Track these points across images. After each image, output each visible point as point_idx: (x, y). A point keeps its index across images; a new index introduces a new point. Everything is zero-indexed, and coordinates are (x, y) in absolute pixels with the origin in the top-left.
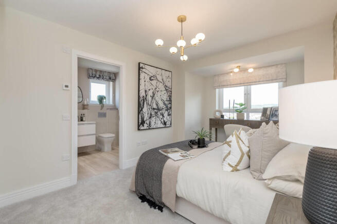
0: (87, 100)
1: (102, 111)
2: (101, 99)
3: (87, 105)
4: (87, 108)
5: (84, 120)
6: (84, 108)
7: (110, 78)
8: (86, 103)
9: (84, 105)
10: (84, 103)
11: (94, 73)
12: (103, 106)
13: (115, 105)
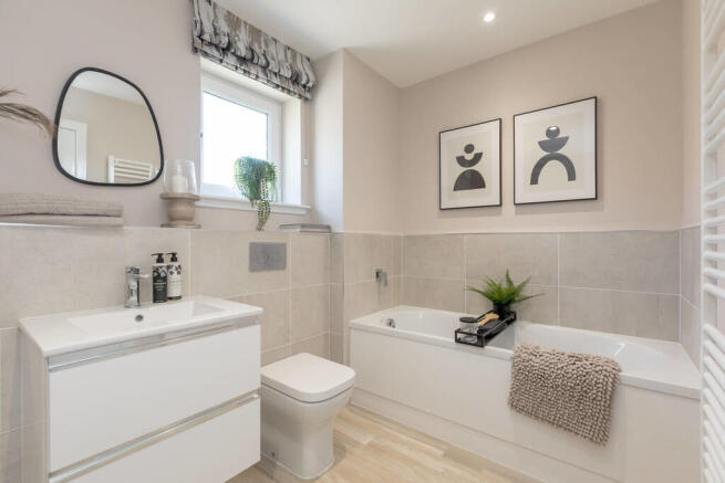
0: (187, 174)
1: (262, 238)
2: (257, 175)
3: (192, 200)
4: (188, 220)
5: (174, 291)
6: (171, 220)
7: (295, 79)
8: (180, 188)
9: (170, 200)
10: (171, 184)
11: (224, 27)
12: (264, 214)
13: (312, 211)
